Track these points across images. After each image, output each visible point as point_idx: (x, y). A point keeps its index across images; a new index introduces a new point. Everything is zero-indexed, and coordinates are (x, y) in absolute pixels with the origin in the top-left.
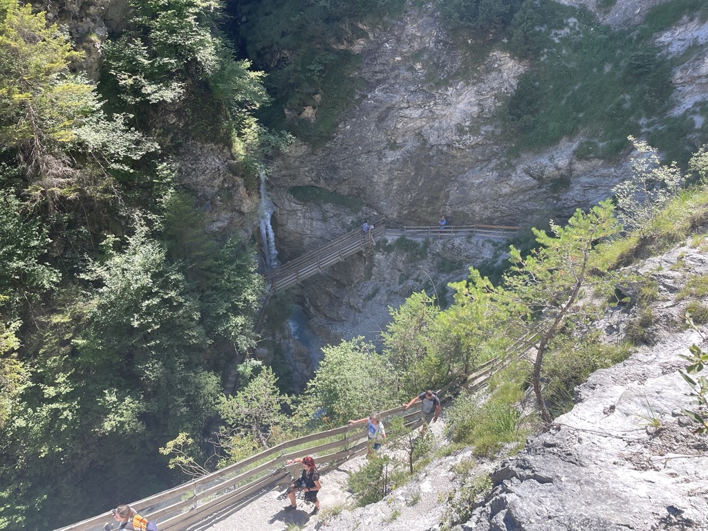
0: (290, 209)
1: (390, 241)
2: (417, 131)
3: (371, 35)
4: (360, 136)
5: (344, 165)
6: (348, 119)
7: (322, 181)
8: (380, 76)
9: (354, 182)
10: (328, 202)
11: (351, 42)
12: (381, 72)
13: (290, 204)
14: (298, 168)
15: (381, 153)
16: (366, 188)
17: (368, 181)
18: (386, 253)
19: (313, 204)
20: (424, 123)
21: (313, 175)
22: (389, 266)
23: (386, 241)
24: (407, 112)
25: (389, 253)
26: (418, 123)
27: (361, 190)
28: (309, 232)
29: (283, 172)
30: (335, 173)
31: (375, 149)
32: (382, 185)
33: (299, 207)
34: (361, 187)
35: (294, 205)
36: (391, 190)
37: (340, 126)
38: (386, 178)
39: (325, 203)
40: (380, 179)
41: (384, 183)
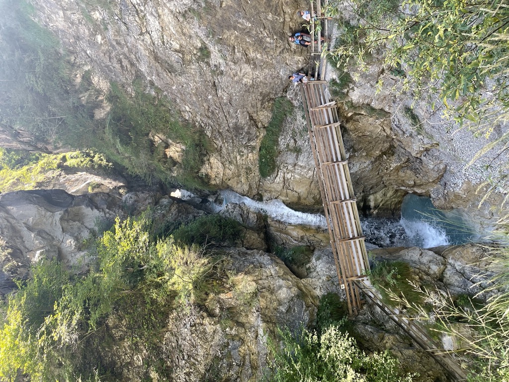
0: (282, 185)
1: (335, 77)
2: (181, 19)
3: (87, 68)
4: (196, 94)
5: (232, 117)
6: (178, 108)
7: (252, 143)
8: (125, 63)
9: (253, 106)
10: (277, 141)
11: (99, 92)
12: (120, 61)
13: (275, 182)
14: (237, 166)
15: (214, 71)
16: (261, 93)
17: (251, 90)
18: (351, 86)
19: (279, 158)
20: (166, 11)
21: (245, 151)
22: (372, 86)
23: (333, 82)
24: (155, 35)
25: (352, 81)
26: (168, 18)
27: (263, 98)
28: (311, 173)
29: (243, 180)
30: (242, 129)
31: (211, 78)
32: (257, 73)
33: (281, 174)
34: (260, 98)
35: (277, 180)
36: (262, 61)
37: (187, 118)
38: (247, 68)
39: (278, 145)
40: (248, 75)
41: (253, 69)
